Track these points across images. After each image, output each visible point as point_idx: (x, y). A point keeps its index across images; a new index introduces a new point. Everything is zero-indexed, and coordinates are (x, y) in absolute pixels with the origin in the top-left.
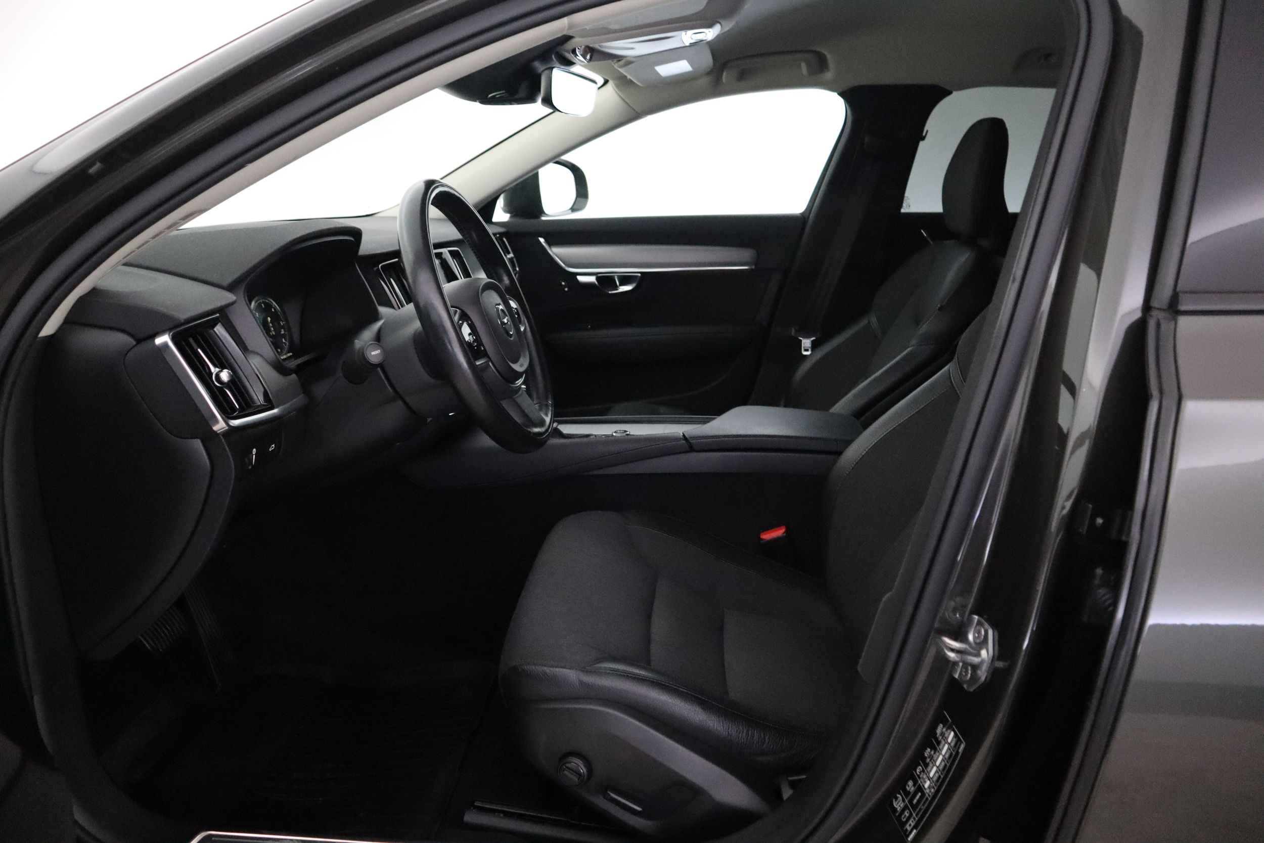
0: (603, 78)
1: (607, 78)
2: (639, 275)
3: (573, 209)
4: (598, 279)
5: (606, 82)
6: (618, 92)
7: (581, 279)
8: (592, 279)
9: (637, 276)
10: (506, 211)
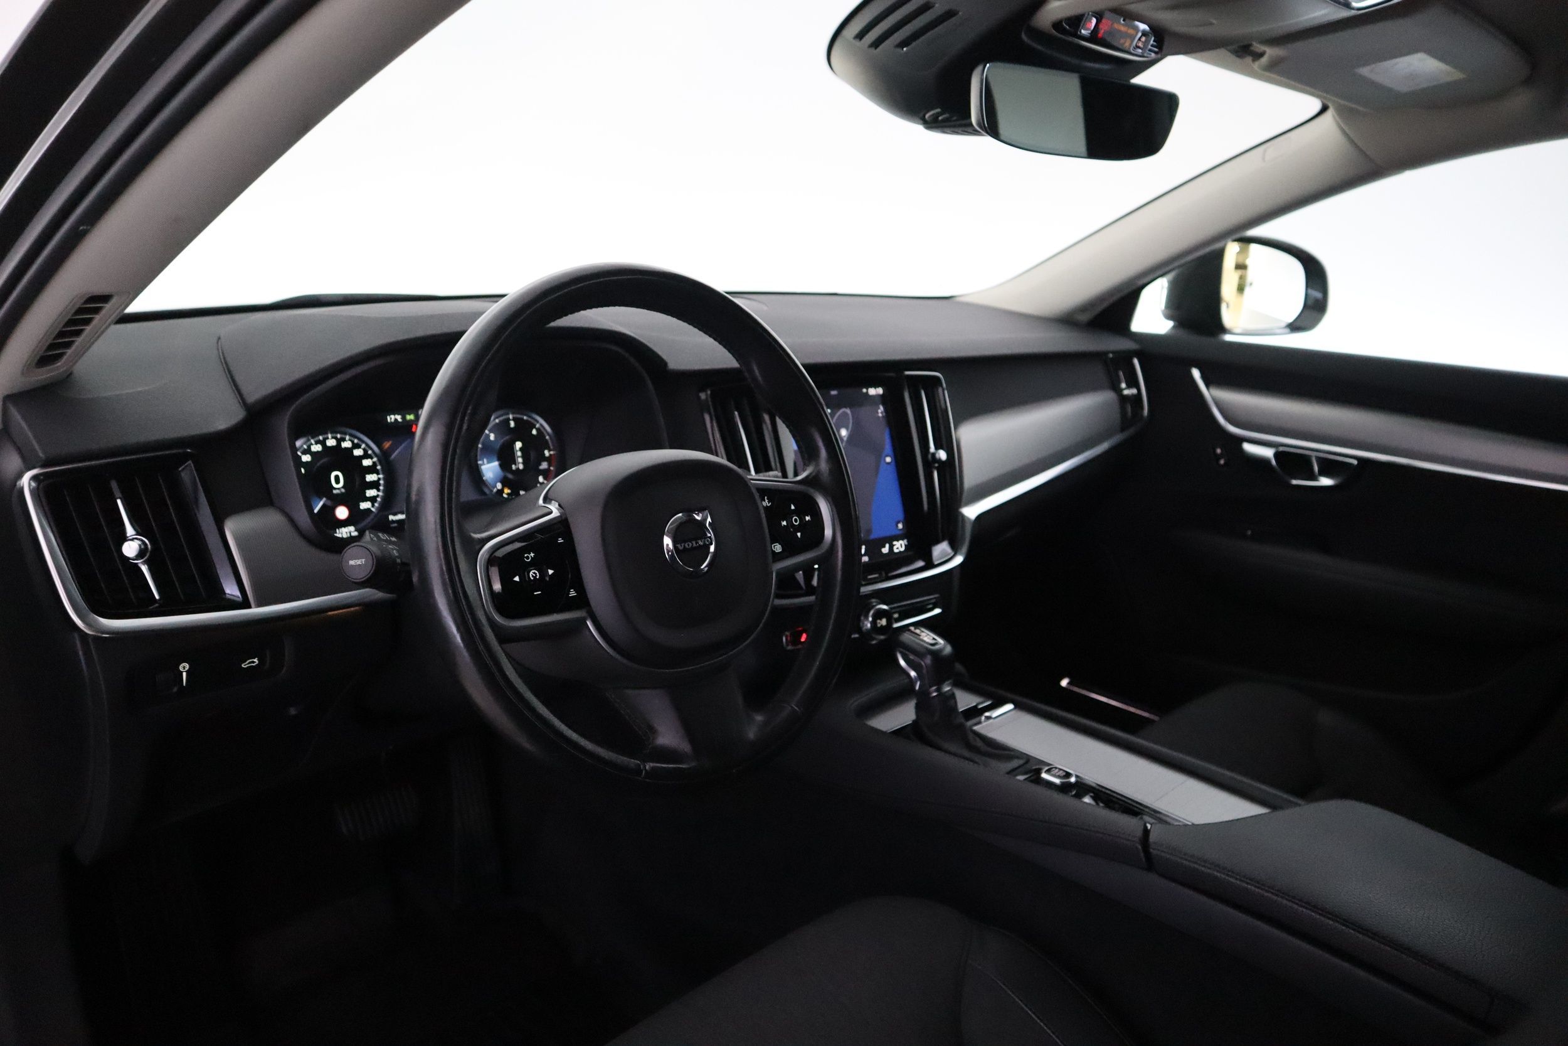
0: (1322, 102)
1: (1326, 102)
2: (1355, 462)
3: (1295, 327)
4: (1276, 455)
5: (1324, 109)
6: (1346, 129)
7: (1248, 447)
8: (1268, 453)
9: (1350, 464)
10: (1169, 317)
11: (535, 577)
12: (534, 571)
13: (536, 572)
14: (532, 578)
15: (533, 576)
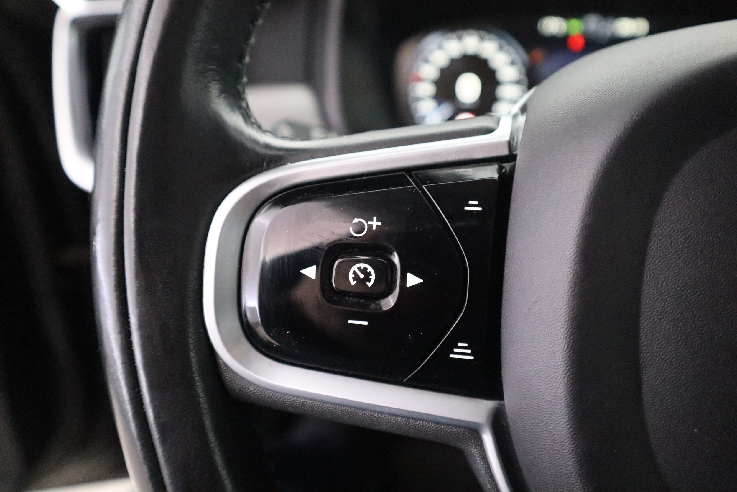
11: (362, 282)
12: (363, 265)
13: (370, 269)
14: (353, 283)
15: (356, 277)
